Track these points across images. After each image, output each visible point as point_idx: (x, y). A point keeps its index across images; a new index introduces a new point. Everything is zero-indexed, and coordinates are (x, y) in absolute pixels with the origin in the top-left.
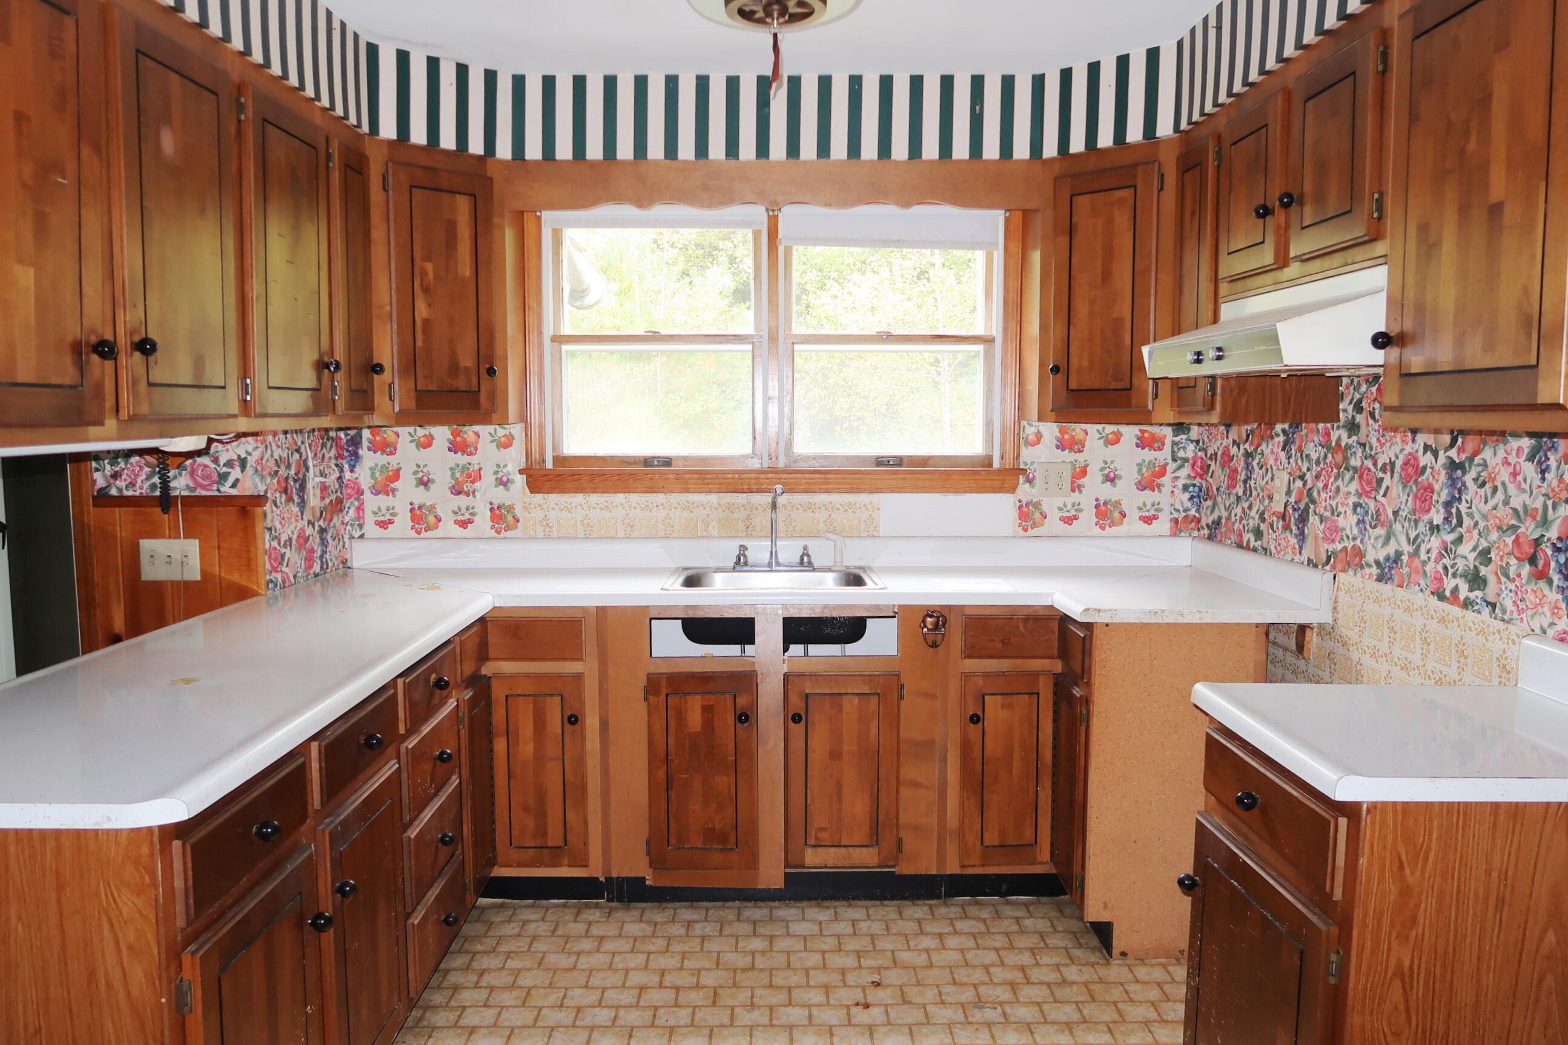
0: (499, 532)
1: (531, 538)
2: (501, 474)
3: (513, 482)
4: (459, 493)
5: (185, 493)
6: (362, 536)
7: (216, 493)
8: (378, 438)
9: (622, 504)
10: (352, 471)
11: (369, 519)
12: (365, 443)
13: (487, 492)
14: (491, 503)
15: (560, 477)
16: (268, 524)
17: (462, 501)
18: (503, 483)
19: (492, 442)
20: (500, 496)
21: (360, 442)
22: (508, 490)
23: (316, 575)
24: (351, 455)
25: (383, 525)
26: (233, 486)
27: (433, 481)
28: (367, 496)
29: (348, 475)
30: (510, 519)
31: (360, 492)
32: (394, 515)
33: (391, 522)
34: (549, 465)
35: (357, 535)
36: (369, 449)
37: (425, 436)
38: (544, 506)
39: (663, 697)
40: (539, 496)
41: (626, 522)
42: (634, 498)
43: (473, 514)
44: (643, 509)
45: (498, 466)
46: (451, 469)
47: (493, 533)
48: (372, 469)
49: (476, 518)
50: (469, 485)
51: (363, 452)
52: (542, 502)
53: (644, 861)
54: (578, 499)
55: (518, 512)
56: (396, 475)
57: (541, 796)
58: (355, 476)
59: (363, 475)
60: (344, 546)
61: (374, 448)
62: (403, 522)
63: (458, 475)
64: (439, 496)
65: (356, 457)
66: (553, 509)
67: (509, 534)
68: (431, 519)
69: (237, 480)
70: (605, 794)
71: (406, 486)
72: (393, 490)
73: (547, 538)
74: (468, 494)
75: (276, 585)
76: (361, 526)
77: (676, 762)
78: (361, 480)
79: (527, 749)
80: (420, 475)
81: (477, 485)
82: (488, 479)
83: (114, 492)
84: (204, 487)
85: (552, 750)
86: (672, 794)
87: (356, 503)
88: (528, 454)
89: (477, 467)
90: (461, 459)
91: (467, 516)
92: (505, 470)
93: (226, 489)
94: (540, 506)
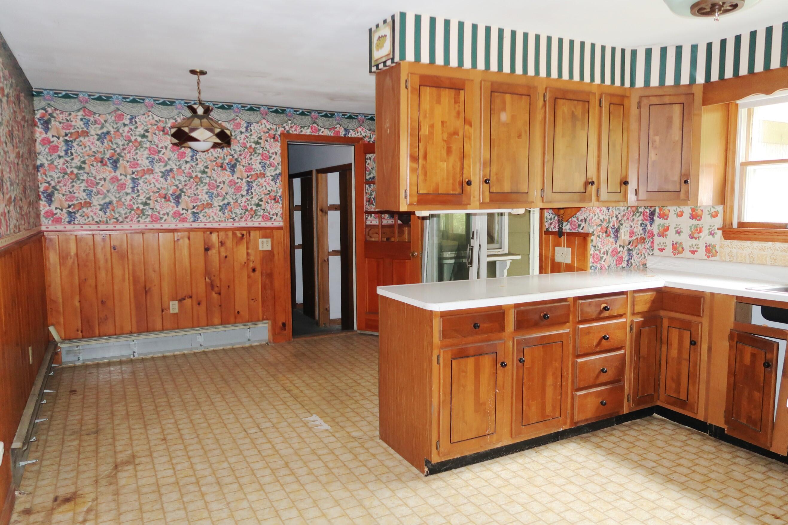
0: (708, 257)
1: (724, 261)
2: (711, 230)
3: (716, 234)
4: (692, 238)
5: (569, 231)
6: (653, 254)
7: (577, 231)
8: (662, 212)
9: (770, 248)
10: (651, 226)
11: (656, 247)
12: (657, 214)
13: (705, 238)
14: (706, 243)
15: (738, 232)
16: (594, 244)
17: (694, 241)
18: (712, 234)
19: (709, 214)
20: (710, 240)
21: (655, 214)
22: (714, 237)
23: (623, 268)
24: (651, 219)
25: (661, 250)
26: (582, 229)
27: (682, 232)
28: (656, 237)
29: (649, 228)
30: (714, 251)
31: (653, 235)
32: (666, 246)
33: (664, 249)
34: (735, 226)
35: (651, 253)
36: (658, 217)
37: (680, 211)
38: (730, 246)
39: (735, 342)
40: (729, 241)
41: (772, 257)
42: (778, 245)
43: (698, 248)
44: (782, 251)
45: (711, 226)
46: (690, 227)
47: (706, 257)
48: (659, 226)
49: (698, 250)
50: (697, 234)
51: (656, 218)
52: (730, 244)
53: (723, 420)
54: (747, 244)
55: (717, 248)
56: (667, 229)
57: (679, 374)
58: (652, 228)
59: (655, 229)
60: (645, 258)
61: (660, 216)
62: (669, 249)
63: (693, 229)
64: (684, 239)
65: (652, 220)
66: (735, 248)
67: (713, 258)
68: (680, 249)
69: (583, 227)
70: (708, 382)
71: (671, 233)
72: (666, 235)
73: (731, 261)
74: (696, 239)
75: (596, 268)
76: (652, 250)
77: (738, 377)
78: (654, 230)
79: (674, 353)
80: (677, 229)
81: (701, 234)
82: (705, 232)
83: (550, 230)
84: (574, 229)
85: (686, 356)
86: (736, 392)
87: (651, 240)
88: (724, 220)
89: (701, 226)
90: (694, 222)
91: (695, 249)
92: (713, 228)
93: (580, 231)
94: (728, 246)
